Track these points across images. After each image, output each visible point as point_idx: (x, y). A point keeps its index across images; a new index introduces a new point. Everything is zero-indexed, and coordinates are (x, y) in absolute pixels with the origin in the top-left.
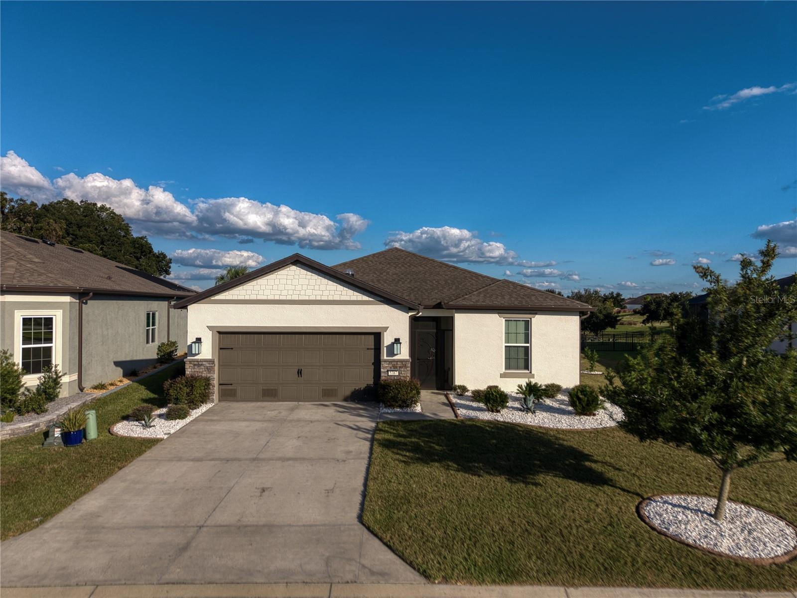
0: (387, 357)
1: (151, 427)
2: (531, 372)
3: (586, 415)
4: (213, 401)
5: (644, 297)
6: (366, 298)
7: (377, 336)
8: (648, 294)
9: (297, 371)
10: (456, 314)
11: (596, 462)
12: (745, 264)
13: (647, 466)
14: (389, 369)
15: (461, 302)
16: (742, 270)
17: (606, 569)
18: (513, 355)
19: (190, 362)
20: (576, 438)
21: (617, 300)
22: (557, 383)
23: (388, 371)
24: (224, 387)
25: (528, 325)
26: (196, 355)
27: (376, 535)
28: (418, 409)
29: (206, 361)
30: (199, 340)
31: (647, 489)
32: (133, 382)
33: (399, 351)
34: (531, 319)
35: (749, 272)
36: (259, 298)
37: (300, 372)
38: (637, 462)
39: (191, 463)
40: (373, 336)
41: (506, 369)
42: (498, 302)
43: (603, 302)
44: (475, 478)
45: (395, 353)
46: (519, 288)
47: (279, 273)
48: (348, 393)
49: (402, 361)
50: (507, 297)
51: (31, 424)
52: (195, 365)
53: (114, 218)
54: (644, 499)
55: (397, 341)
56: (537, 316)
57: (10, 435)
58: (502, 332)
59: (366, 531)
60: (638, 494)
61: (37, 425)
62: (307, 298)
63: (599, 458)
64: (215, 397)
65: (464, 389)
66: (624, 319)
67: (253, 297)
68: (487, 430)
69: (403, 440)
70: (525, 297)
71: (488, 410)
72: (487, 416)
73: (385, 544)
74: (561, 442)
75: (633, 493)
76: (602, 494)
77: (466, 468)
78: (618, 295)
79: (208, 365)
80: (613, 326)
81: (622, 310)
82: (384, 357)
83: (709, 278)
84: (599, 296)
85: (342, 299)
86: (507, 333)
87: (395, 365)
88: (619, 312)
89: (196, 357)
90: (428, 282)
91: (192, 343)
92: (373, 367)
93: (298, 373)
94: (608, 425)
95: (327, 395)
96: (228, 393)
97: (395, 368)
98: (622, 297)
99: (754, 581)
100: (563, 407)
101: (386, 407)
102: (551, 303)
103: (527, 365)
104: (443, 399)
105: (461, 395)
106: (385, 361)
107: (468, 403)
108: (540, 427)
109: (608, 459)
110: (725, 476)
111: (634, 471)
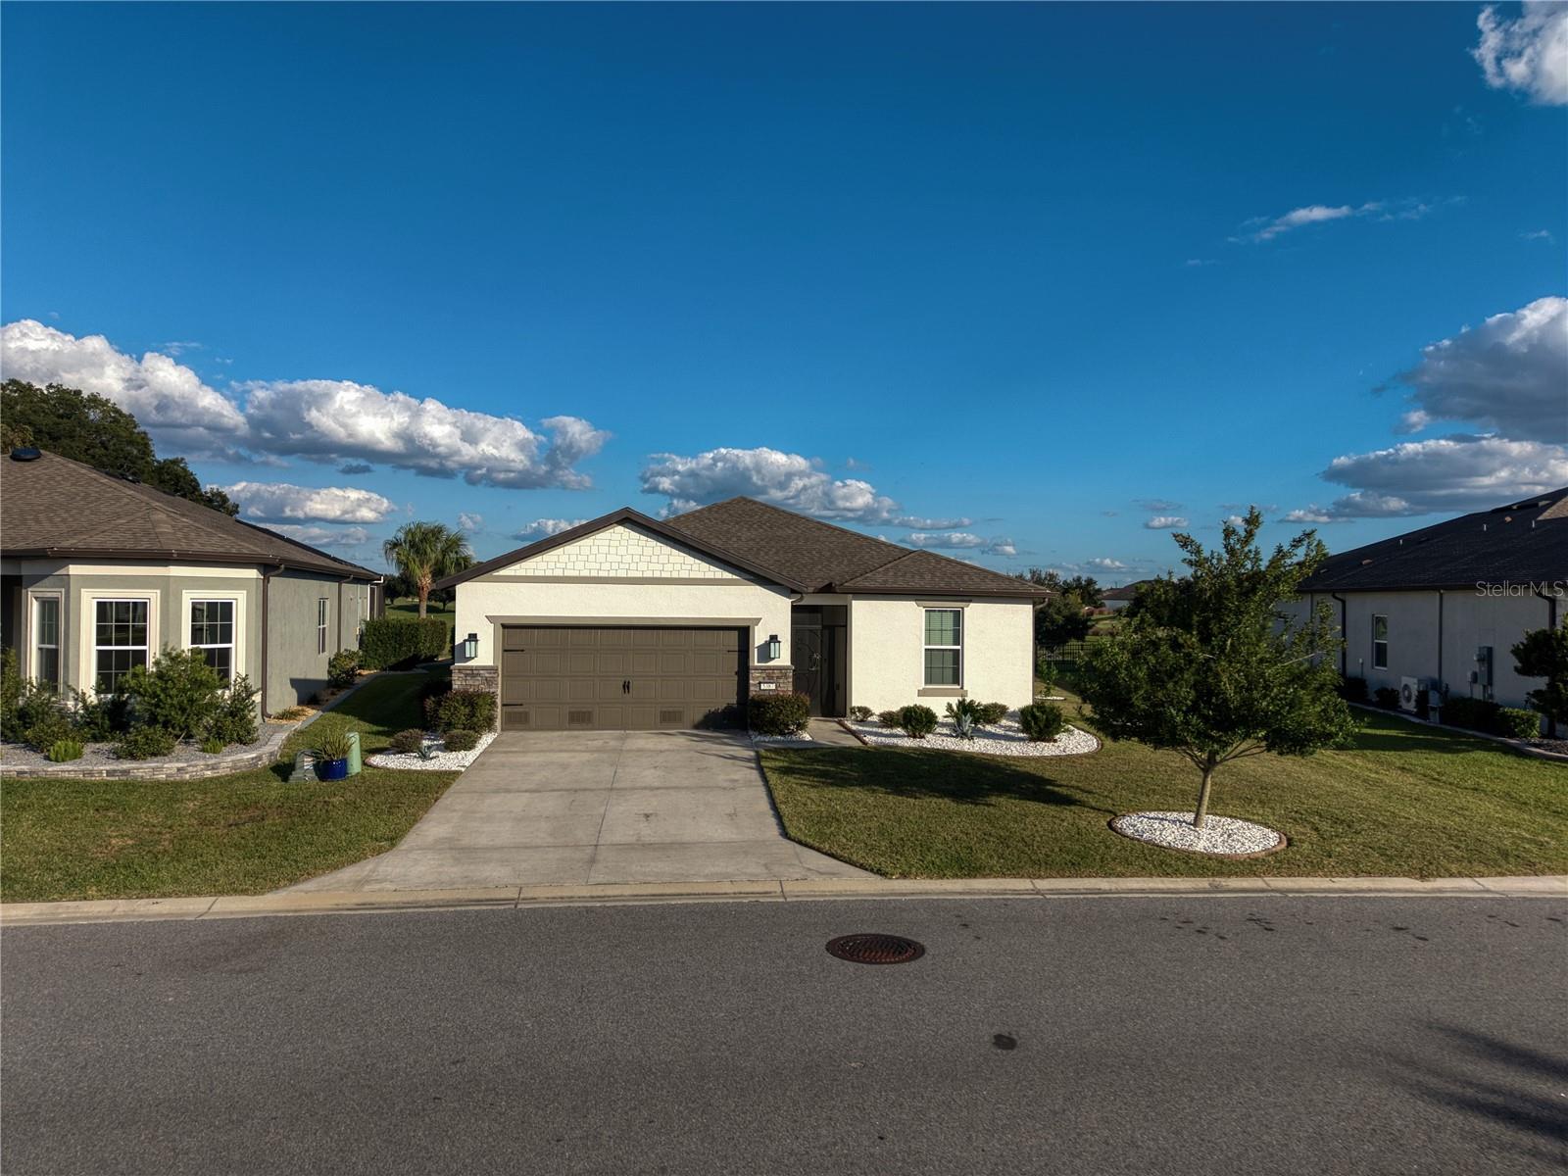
0: (758, 662)
1: (432, 759)
2: (962, 688)
3: (1043, 740)
4: (495, 731)
5: (1135, 587)
6: (727, 575)
7: (744, 632)
8: (1143, 582)
9: (622, 684)
10: (853, 602)
11: (1060, 786)
12: (1228, 532)
13: (1123, 788)
14: (761, 680)
15: (860, 583)
16: (1225, 540)
17: (1073, 864)
18: (937, 664)
19: (460, 670)
20: (1033, 763)
21: (1087, 591)
22: (1001, 702)
23: (760, 683)
24: (509, 709)
25: (958, 617)
26: (471, 658)
27: (811, 847)
28: (807, 737)
29: (484, 668)
30: (473, 637)
31: (1122, 808)
32: (323, 711)
33: (777, 652)
34: (963, 608)
35: (1232, 541)
37: (626, 687)
38: (1111, 786)
39: (527, 794)
40: (736, 633)
41: (926, 683)
42: (916, 583)
43: (1063, 594)
44: (912, 801)
45: (772, 656)
46: (943, 563)
48: (699, 717)
49: (780, 668)
50: (928, 577)
51: (254, 755)
52: (466, 675)
53: (118, 422)
54: (1116, 816)
55: (774, 639)
56: (972, 605)
57: (231, 768)
58: (921, 627)
59: (797, 845)
60: (1111, 812)
61: (259, 758)
62: (639, 575)
63: (1065, 783)
64: (498, 723)
65: (866, 712)
66: (1098, 626)
67: (558, 573)
68: (913, 757)
69: (802, 767)
70: (954, 577)
71: (909, 736)
72: (908, 743)
73: (826, 854)
74: (1013, 768)
75: (1105, 811)
76: (1068, 813)
77: (898, 790)
78: (1090, 582)
79: (487, 675)
80: (1081, 637)
81: (1097, 611)
82: (755, 661)
83: (1189, 548)
84: (1056, 584)
85: (692, 576)
86: (928, 630)
87: (771, 674)
88: (1092, 613)
89: (469, 664)
90: (805, 552)
91: (465, 641)
92: (736, 678)
93: (624, 686)
94: (1074, 753)
95: (668, 720)
96: (518, 719)
97: (770, 679)
98: (1097, 587)
99: (1225, 869)
100: (1010, 733)
101: (760, 734)
102: (993, 586)
103: (957, 677)
104: (837, 726)
105: (862, 721)
106: (756, 669)
107: (875, 730)
108: (983, 754)
109: (1073, 783)
110: (1206, 777)
111: (1106, 793)
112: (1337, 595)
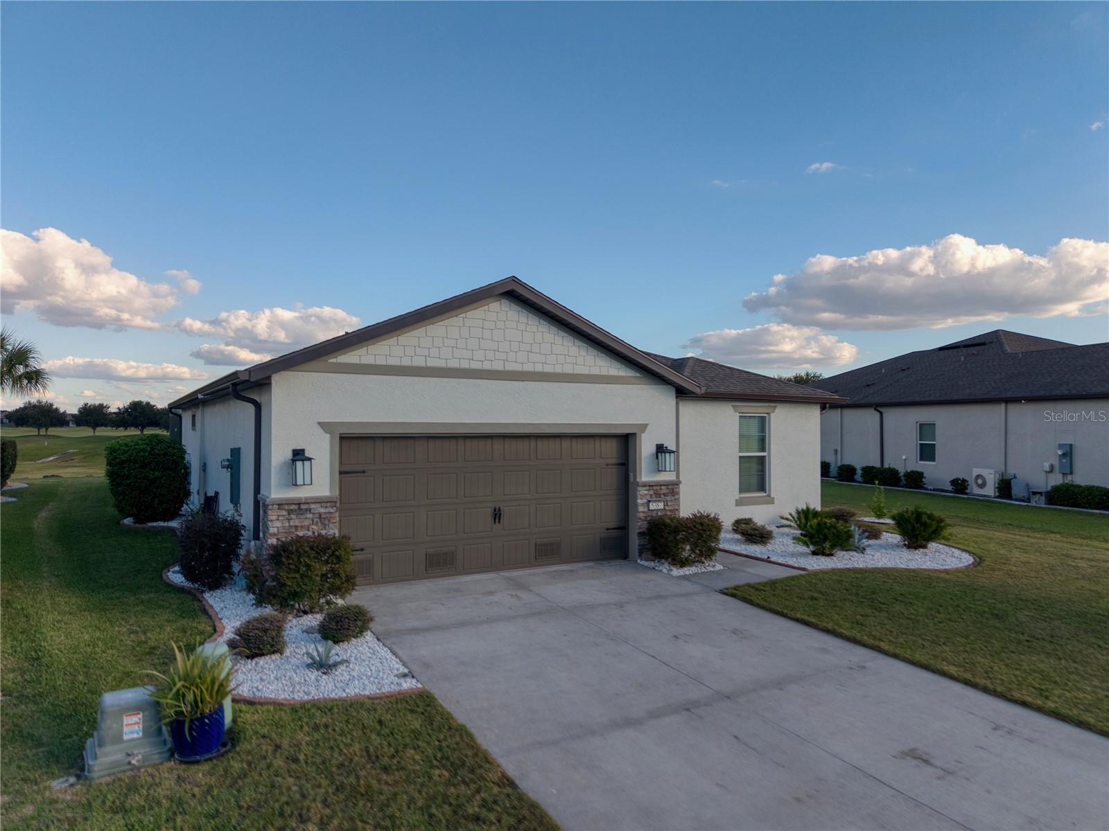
0: (646, 477)
2: (769, 495)
6: (613, 371)
14: (649, 499)
23: (647, 502)
25: (763, 422)
29: (316, 500)
30: (299, 455)
34: (768, 413)
36: (432, 363)
37: (497, 515)
40: (614, 441)
41: (741, 491)
42: (733, 388)
45: (660, 468)
47: (470, 314)
49: (668, 483)
52: (290, 512)
55: (661, 449)
56: (775, 410)
58: (736, 435)
62: (518, 368)
67: (419, 362)
79: (322, 510)
82: (642, 477)
85: (577, 372)
86: (741, 436)
87: (658, 491)
89: (293, 495)
91: (291, 460)
93: (494, 515)
95: (544, 553)
97: (657, 497)
103: (764, 484)
106: (644, 484)
112: (878, 409)
